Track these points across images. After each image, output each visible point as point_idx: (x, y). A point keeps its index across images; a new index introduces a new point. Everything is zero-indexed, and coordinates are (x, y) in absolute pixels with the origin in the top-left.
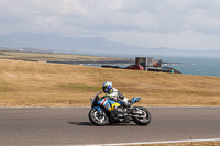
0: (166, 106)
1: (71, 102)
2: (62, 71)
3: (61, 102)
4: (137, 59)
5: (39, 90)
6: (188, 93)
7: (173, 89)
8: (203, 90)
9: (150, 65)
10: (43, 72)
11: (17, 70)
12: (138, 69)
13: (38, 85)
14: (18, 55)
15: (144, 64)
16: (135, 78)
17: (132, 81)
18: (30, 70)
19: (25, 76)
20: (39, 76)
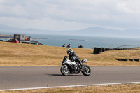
0: (32, 66)
4: (15, 35)
6: (47, 57)
7: (38, 55)
8: (56, 55)
9: (23, 39)
12: (15, 42)
15: (19, 39)
16: (13, 47)
17: (11, 50)
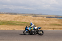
1: (53, 29)
2: (51, 20)
3: (51, 29)
5: (44, 25)
10: (45, 20)
11: (38, 20)
13: (44, 24)
14: (38, 16)
18: (42, 20)
19: (40, 21)
20: (44, 22)
